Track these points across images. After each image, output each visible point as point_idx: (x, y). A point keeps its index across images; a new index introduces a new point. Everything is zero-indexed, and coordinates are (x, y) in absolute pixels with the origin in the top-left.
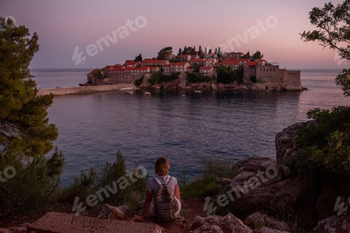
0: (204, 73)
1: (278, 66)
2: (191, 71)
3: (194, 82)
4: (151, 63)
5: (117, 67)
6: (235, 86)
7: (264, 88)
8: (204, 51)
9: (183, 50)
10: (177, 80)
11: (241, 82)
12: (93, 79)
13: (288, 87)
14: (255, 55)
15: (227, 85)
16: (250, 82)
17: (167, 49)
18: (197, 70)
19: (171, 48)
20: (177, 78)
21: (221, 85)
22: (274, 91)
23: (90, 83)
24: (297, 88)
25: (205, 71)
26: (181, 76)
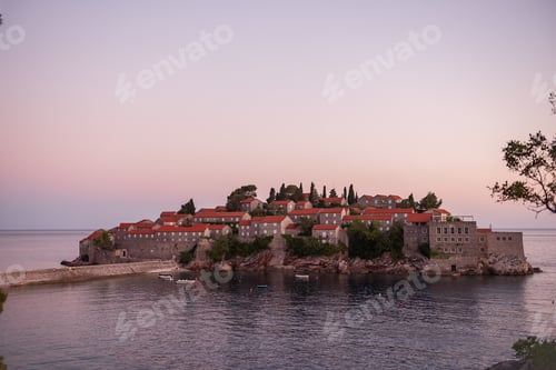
0: (321, 238)
1: (475, 223)
2: (294, 233)
3: (302, 255)
4: (213, 217)
5: (143, 226)
6: (387, 263)
7: (449, 268)
8: (320, 192)
9: (278, 191)
10: (265, 253)
11: (399, 256)
12: (91, 250)
13: (498, 267)
14: (425, 199)
15: (370, 263)
16: (420, 256)
17: (245, 189)
18: (308, 232)
19: (253, 188)
20: (266, 247)
21: (357, 262)
22: (470, 274)
23: (84, 259)
24: (518, 268)
25: (324, 234)
26: (273, 244)
